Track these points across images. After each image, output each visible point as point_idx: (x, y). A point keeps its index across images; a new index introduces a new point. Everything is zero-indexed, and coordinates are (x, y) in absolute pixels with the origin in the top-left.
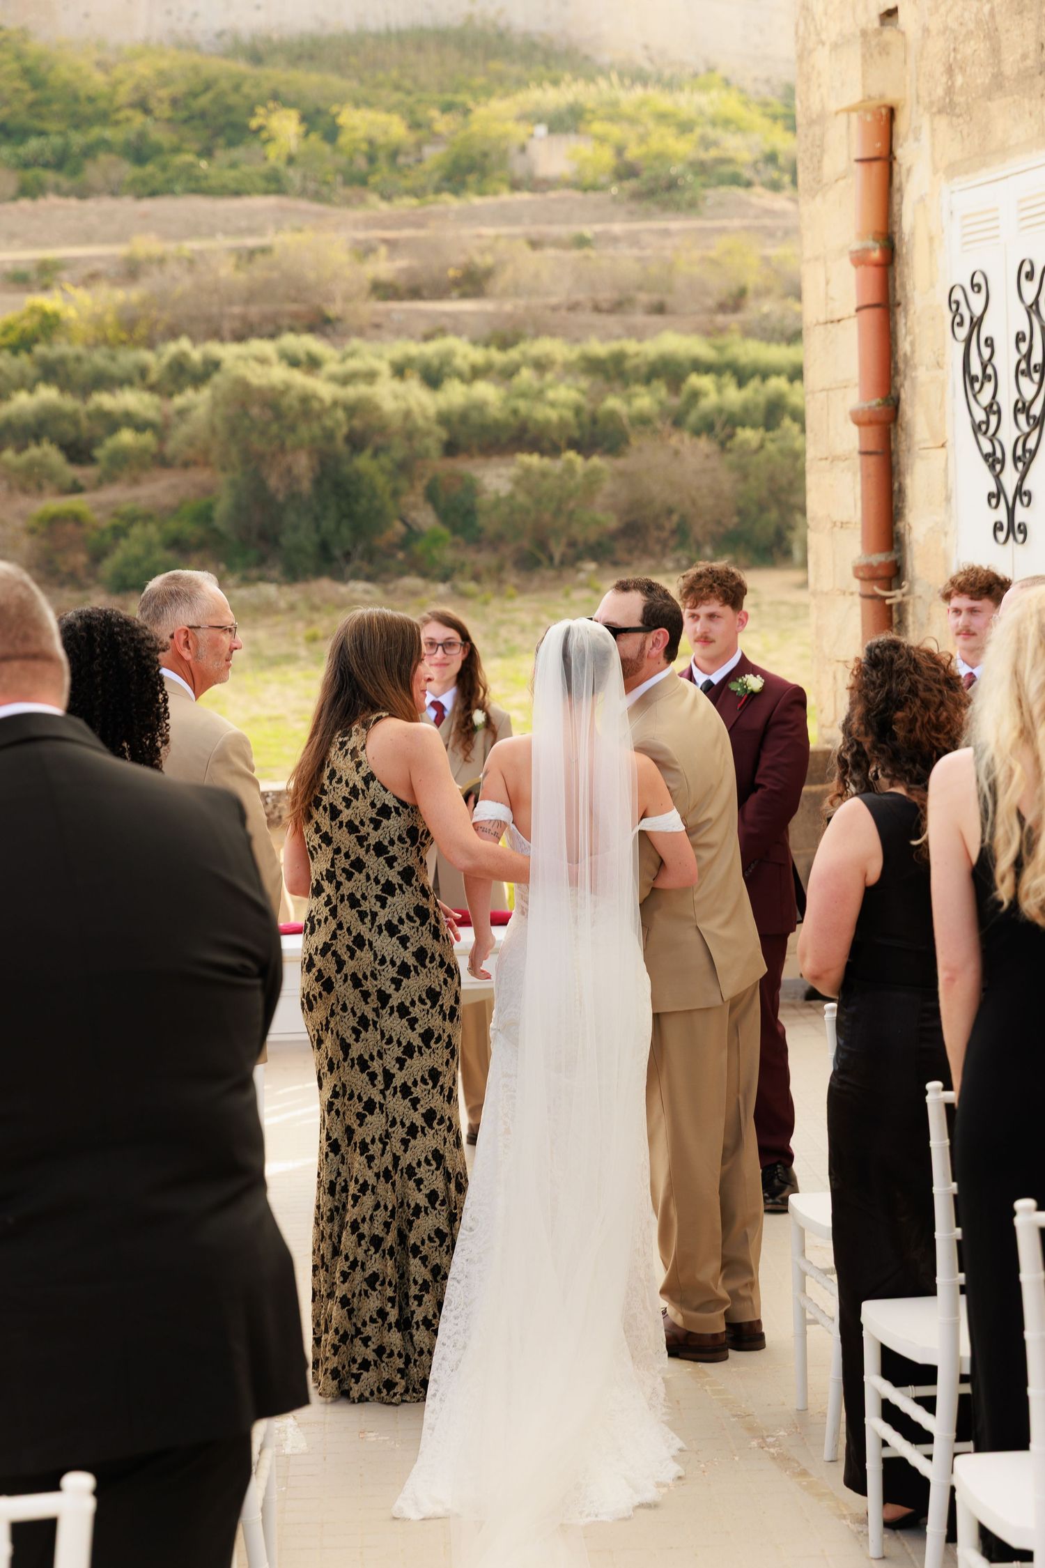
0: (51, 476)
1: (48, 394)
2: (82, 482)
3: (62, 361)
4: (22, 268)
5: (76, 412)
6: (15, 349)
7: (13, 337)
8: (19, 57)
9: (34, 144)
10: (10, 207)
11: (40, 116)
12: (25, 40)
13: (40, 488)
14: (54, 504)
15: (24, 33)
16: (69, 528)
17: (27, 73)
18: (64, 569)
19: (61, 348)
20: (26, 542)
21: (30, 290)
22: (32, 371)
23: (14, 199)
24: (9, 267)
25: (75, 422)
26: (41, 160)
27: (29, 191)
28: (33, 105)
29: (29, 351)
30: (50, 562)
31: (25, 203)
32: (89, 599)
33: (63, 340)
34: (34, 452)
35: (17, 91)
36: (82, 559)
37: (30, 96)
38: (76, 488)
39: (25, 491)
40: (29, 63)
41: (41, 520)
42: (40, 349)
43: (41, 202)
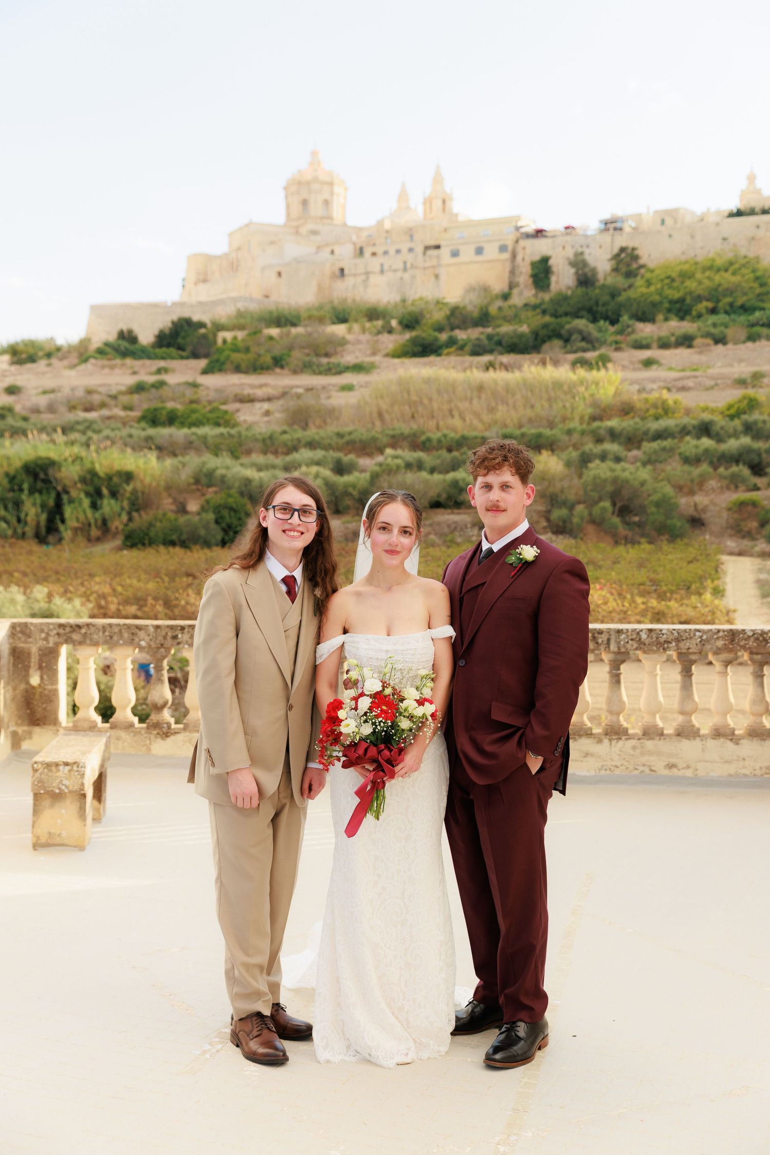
0: (744, 481)
1: (746, 440)
2: (759, 485)
3: (755, 422)
4: (743, 376)
5: (759, 449)
6: (732, 417)
7: (732, 411)
8: (754, 271)
9: (757, 314)
10: (742, 346)
11: (762, 301)
12: (758, 262)
13: (737, 487)
14: (743, 495)
15: (758, 259)
16: (750, 508)
17: (757, 278)
18: (745, 529)
19: (756, 416)
20: (725, 514)
21: (746, 388)
22: (740, 428)
23: (744, 342)
24: (736, 376)
25: (759, 455)
26: (761, 323)
27: (752, 338)
28: (759, 295)
29: (739, 418)
30: (738, 525)
31: (750, 344)
32: (756, 545)
33: (757, 412)
34: (735, 469)
35: (751, 288)
36: (754, 524)
37: (758, 291)
38: (756, 488)
39: (728, 488)
40: (759, 274)
41: (735, 504)
42: (745, 417)
43: (758, 343)
